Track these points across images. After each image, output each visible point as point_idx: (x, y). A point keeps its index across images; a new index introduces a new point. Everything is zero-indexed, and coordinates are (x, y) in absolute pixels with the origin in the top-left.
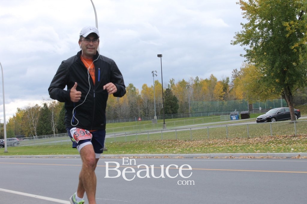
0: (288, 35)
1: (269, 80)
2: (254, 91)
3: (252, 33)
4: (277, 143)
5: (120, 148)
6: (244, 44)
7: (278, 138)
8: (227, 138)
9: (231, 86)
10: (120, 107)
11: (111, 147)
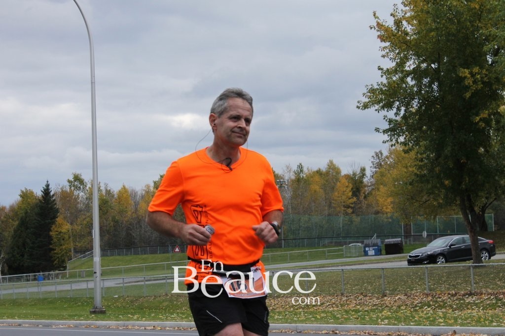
0: (468, 95)
1: (431, 182)
2: (412, 198)
3: (398, 87)
4: (437, 307)
5: (132, 308)
6: (383, 107)
7: (440, 296)
8: (342, 294)
9: (370, 186)
10: (139, 222)
11: (115, 307)
